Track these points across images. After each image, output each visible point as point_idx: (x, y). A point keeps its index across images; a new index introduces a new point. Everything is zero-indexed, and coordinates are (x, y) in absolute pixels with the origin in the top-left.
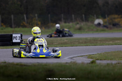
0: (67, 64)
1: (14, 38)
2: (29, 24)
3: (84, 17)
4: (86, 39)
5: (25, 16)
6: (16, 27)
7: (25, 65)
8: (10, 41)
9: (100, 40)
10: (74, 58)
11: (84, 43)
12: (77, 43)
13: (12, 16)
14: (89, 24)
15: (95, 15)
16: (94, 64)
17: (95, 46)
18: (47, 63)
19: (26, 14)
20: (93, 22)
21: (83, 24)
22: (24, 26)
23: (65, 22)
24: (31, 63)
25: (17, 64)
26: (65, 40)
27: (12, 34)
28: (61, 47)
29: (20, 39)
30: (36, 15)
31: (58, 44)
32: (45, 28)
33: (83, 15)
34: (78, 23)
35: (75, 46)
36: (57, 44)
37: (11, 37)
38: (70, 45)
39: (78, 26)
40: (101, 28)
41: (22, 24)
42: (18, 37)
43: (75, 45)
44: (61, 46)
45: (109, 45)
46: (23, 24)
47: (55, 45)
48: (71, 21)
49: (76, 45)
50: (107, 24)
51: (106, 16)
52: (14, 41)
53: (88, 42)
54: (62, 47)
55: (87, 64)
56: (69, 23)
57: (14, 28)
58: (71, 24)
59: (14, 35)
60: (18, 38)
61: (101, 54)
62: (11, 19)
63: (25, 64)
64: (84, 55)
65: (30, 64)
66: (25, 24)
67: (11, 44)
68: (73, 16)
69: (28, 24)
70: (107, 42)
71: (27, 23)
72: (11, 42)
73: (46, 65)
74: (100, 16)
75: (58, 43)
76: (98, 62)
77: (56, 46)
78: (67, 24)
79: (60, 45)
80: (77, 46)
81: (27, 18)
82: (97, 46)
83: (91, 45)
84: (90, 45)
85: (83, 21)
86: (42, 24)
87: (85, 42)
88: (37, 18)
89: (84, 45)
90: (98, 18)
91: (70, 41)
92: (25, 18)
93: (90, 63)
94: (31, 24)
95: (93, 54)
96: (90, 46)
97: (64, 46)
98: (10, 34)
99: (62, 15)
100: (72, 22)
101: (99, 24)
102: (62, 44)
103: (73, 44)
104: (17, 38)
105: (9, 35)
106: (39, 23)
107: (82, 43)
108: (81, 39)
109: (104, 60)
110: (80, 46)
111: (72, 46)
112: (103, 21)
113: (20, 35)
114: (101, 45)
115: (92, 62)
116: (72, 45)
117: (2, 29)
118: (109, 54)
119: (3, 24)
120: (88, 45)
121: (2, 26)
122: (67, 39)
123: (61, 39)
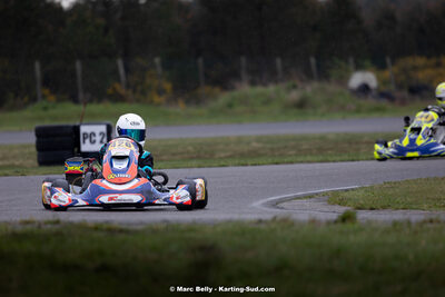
0: (263, 226)
1: (84, 139)
2: (134, 91)
3: (314, 67)
4: (323, 138)
5: (120, 63)
6: (91, 101)
7: (121, 231)
8: (73, 149)
10: (284, 205)
11: (315, 151)
12: (294, 152)
13: (78, 65)
14: (332, 88)
15: (351, 60)
16: (348, 226)
17: (353, 161)
18: (194, 222)
19: (127, 56)
20: (343, 80)
21: (310, 89)
22: (117, 98)
23: (253, 83)
24: (141, 223)
25: (97, 228)
26: (254, 145)
27: (77, 123)
28: (239, 165)
29: (105, 140)
30: (157, 60)
31: (230, 157)
32: (188, 102)
33: (313, 61)
34: (295, 87)
35: (287, 163)
36: (227, 157)
38: (270, 160)
39: (295, 95)
40: (370, 102)
41: (110, 91)
42: (97, 134)
43: (286, 160)
44: (243, 162)
46: (114, 89)
47: (221, 158)
48: (273, 77)
49: (289, 159)
50: (392, 87)
51: (388, 60)
52: (86, 147)
53: (328, 150)
54: (243, 165)
55: (328, 223)
56: (265, 85)
57: (85, 104)
58: (271, 89)
59: (84, 129)
60: (98, 138)
61: (372, 187)
62: (74, 75)
63: (124, 227)
64: (317, 194)
65: (140, 227)
66: (121, 89)
68: (278, 62)
69: (130, 92)
71: (128, 86)
72: (76, 150)
73: (192, 228)
74: (367, 63)
75: (228, 154)
76: (363, 216)
77: (222, 163)
78: (259, 89)
79: (236, 162)
80: (292, 163)
81: (127, 70)
82: (358, 160)
83: (338, 158)
85: (309, 76)
86: (175, 88)
87: (321, 150)
88: (159, 70)
89: (315, 158)
90: (359, 67)
91: (269, 146)
92: (122, 71)
93: (336, 222)
94: (139, 88)
95: (347, 190)
96: (334, 161)
97: (249, 162)
98: (72, 123)
99: (243, 60)
100: (276, 82)
101: (365, 89)
102: (242, 155)
103: (281, 155)
104: (93, 138)
105: (67, 127)
106: (168, 86)
107: (309, 152)
108: (304, 138)
109: (384, 208)
110: (302, 162)
111: (277, 163)
112: (378, 78)
113: (103, 128)
114: (373, 159)
115: (346, 218)
116: (276, 160)
117: (45, 109)
118: (397, 190)
119: (47, 91)
120: (329, 158)
121: (44, 97)
122: (259, 139)
123: (239, 140)
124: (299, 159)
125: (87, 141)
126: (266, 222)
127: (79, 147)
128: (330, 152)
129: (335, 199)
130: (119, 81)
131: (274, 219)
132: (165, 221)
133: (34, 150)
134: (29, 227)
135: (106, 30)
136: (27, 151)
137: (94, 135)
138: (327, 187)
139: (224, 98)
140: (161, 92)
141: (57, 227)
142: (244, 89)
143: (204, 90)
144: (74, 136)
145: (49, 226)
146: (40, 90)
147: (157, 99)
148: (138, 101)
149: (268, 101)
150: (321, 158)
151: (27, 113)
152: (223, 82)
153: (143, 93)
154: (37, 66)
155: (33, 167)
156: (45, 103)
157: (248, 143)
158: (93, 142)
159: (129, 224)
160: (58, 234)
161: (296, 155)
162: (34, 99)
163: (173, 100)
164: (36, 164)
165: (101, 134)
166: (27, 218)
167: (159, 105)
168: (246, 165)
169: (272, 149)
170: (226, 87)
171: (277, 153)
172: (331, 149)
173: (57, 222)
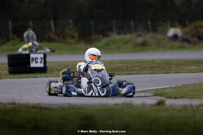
1: (32, 61)
2: (59, 36)
3: (150, 25)
4: (153, 62)
5: (52, 22)
7: (46, 109)
8: (26, 66)
9: (176, 64)
11: (149, 68)
12: (138, 69)
13: (31, 23)
14: (159, 36)
15: (169, 22)
16: (161, 107)
17: (167, 73)
18: (83, 105)
19: (55, 19)
20: (165, 32)
21: (149, 37)
22: (50, 40)
23: (119, 33)
24: (56, 105)
25: (34, 107)
29: (43, 61)
30: (71, 21)
32: (86, 42)
33: (149, 22)
34: (140, 35)
35: (134, 74)
37: (27, 59)
38: (125, 72)
39: (140, 40)
40: (178, 43)
41: (47, 37)
42: (39, 58)
45: (190, 72)
46: (49, 35)
49: (136, 72)
50: (189, 36)
51: (187, 23)
52: (33, 65)
53: (155, 67)
55: (151, 106)
56: (125, 34)
58: (128, 36)
59: (32, 56)
60: (39, 60)
63: (47, 106)
64: (148, 90)
65: (55, 107)
66: (52, 36)
67: (28, 71)
68: (132, 22)
69: (57, 37)
70: (187, 68)
71: (56, 34)
72: (28, 66)
73: (82, 107)
74: (177, 24)
76: (169, 102)
78: (122, 36)
80: (136, 74)
81: (56, 26)
82: (170, 73)
83: (160, 72)
84: (158, 72)
85: (148, 30)
86: (80, 36)
87: (152, 68)
88: (72, 26)
89: (149, 72)
90: (172, 26)
91: (126, 65)
92: (53, 26)
93: (155, 105)
94: (61, 35)
95: (163, 89)
96: (158, 74)
99: (114, 22)
100: (131, 33)
101: (175, 37)
102: (112, 70)
103: (132, 70)
104: (37, 61)
106: (76, 34)
107: (146, 68)
109: (181, 98)
110: (141, 74)
111: (129, 74)
112: (182, 31)
113: (42, 56)
114: (178, 73)
115: (160, 103)
116: (129, 72)
117: (14, 45)
118: (189, 89)
119: (15, 36)
120: (155, 72)
121: (13, 39)
122: (121, 62)
123: (111, 62)
124: (140, 72)
125: (34, 62)
126: (119, 105)
127: (29, 65)
128: (156, 69)
129: (157, 93)
130: (51, 32)
131: (124, 104)
132: (68, 104)
133: (7, 65)
135: (45, 5)
136: (4, 66)
137: (37, 59)
138: (153, 87)
139: (105, 41)
140: (72, 37)
141: (13, 106)
142: (115, 36)
143: (94, 36)
144: (26, 59)
145: (10, 105)
146: (11, 36)
147: (70, 41)
148: (61, 42)
149: (126, 43)
150: (151, 72)
151: (5, 47)
152: (104, 33)
153: (63, 38)
154: (10, 23)
155: (6, 75)
156: (13, 42)
157: (115, 64)
158: (36, 62)
159: (50, 105)
160: (14, 110)
161: (139, 70)
162: (8, 40)
163: (78, 42)
164: (8, 73)
165: (41, 58)
167: (71, 44)
169: (127, 67)
170: (105, 35)
171: (130, 69)
172: (157, 67)
173: (14, 104)
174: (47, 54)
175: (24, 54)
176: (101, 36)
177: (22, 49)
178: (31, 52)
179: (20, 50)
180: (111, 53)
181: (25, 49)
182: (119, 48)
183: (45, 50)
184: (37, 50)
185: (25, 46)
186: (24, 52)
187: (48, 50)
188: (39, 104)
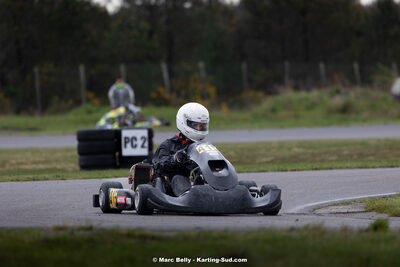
0: (294, 234)
1: (126, 143)
2: (178, 94)
3: (357, 72)
4: (364, 144)
5: (164, 67)
7: (153, 238)
8: (114, 154)
10: (322, 211)
11: (355, 157)
12: (334, 158)
13: (122, 69)
14: (375, 93)
15: (394, 66)
16: (380, 234)
17: (392, 167)
18: (226, 230)
19: (170, 61)
20: (386, 86)
21: (354, 94)
22: (161, 102)
23: (296, 88)
24: (173, 230)
25: (130, 235)
26: (295, 149)
28: (278, 171)
29: (146, 144)
30: (201, 65)
31: (272, 162)
32: (231, 107)
33: (356, 66)
34: (338, 92)
35: (327, 169)
36: (267, 162)
37: (116, 140)
38: (309, 166)
39: (338, 101)
41: (154, 95)
42: (139, 138)
43: (325, 166)
44: (281, 167)
46: (158, 93)
47: (260, 163)
48: (317, 82)
49: (330, 165)
52: (127, 151)
53: (369, 155)
54: (282, 171)
55: (361, 231)
56: (308, 90)
58: (315, 94)
59: (126, 133)
60: (139, 142)
63: (156, 234)
64: (355, 201)
65: (172, 234)
66: (167, 96)
67: (118, 164)
68: (322, 66)
69: (173, 97)
71: (172, 90)
72: (117, 154)
73: (224, 235)
75: (269, 159)
77: (262, 168)
78: (303, 94)
79: (276, 167)
80: (331, 169)
81: (171, 74)
82: (397, 167)
83: (378, 164)
84: (373, 164)
85: (353, 82)
86: (219, 93)
87: (361, 156)
88: (203, 74)
89: (355, 165)
91: (310, 151)
92: (165, 75)
93: (367, 230)
94: (183, 93)
95: (384, 197)
96: (373, 167)
97: (289, 168)
99: (287, 65)
100: (319, 87)
102: (283, 160)
103: (323, 161)
104: (135, 143)
106: (212, 90)
107: (350, 157)
108: (345, 143)
110: (341, 168)
111: (316, 169)
113: (145, 133)
115: (378, 227)
116: (316, 166)
117: (89, 112)
119: (91, 95)
120: (368, 164)
121: (88, 100)
122: (301, 144)
123: (281, 145)
124: (339, 165)
125: (129, 145)
126: (298, 230)
127: (120, 151)
128: (371, 158)
129: (372, 206)
130: (163, 85)
131: (306, 228)
132: (197, 228)
133: (76, 153)
134: (61, 233)
135: (151, 34)
136: (69, 154)
137: (136, 139)
138: (365, 193)
139: (268, 103)
140: (205, 96)
141: (88, 233)
142: (288, 94)
143: (248, 94)
144: (114, 139)
145: (81, 233)
146: (84, 93)
149: (311, 106)
150: (360, 164)
151: (72, 116)
152: (268, 87)
154: (82, 69)
155: (75, 171)
156: (88, 107)
157: (290, 149)
158: (134, 146)
159: (163, 231)
160: (91, 241)
161: (337, 161)
162: (78, 103)
163: (217, 105)
164: (78, 168)
165: (142, 138)
166: (61, 224)
168: (286, 171)
169: (313, 155)
170: (270, 92)
171: (318, 159)
172: (372, 155)
173: (90, 228)
174: (154, 129)
175: (109, 131)
176: (260, 94)
177: (106, 121)
178: (124, 125)
179: (102, 122)
180: (282, 127)
181: (111, 121)
182: (297, 117)
183: (151, 122)
184: (134, 122)
185: (112, 114)
186: (109, 127)
187: (157, 123)
188: (139, 229)
